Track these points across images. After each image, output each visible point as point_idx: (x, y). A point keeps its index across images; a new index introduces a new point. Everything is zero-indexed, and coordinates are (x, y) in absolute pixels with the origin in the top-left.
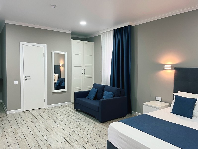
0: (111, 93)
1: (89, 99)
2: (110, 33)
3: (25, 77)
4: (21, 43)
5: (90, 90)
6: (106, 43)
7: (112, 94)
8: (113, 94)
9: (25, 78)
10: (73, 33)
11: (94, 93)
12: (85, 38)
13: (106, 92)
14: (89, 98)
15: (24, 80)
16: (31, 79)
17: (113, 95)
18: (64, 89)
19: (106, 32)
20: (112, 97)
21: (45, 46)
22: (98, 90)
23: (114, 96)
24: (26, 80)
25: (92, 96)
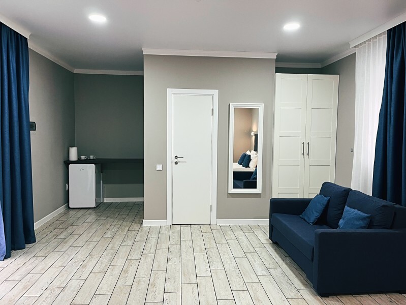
0: (362, 214)
1: (305, 220)
2: (379, 42)
3: (176, 157)
4: (170, 91)
5: (312, 197)
6: (366, 72)
7: (364, 219)
8: (367, 217)
9: (176, 160)
10: (280, 59)
11: (320, 207)
12: (319, 66)
13: (348, 208)
14: (306, 218)
15: (174, 164)
16: (185, 162)
17: (365, 221)
18: (255, 187)
19: (367, 43)
20: (362, 228)
21: (216, 92)
22: (329, 201)
23: (370, 226)
24: (176, 163)
25: (313, 214)
